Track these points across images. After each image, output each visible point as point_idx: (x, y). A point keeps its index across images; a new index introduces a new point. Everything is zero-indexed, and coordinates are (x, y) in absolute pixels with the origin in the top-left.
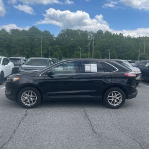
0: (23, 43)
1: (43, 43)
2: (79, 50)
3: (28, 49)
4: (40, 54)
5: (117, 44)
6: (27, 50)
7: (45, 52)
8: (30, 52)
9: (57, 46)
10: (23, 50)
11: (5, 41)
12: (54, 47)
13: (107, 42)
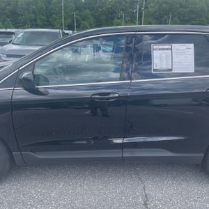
0: (34, 7)
1: (65, 8)
2: (122, 17)
3: (43, 17)
4: (62, 25)
5: (181, 7)
6: (42, 20)
7: (69, 21)
8: (47, 23)
9: (87, 12)
10: (35, 20)
11: (9, 5)
12: (82, 13)
13: (166, 3)
